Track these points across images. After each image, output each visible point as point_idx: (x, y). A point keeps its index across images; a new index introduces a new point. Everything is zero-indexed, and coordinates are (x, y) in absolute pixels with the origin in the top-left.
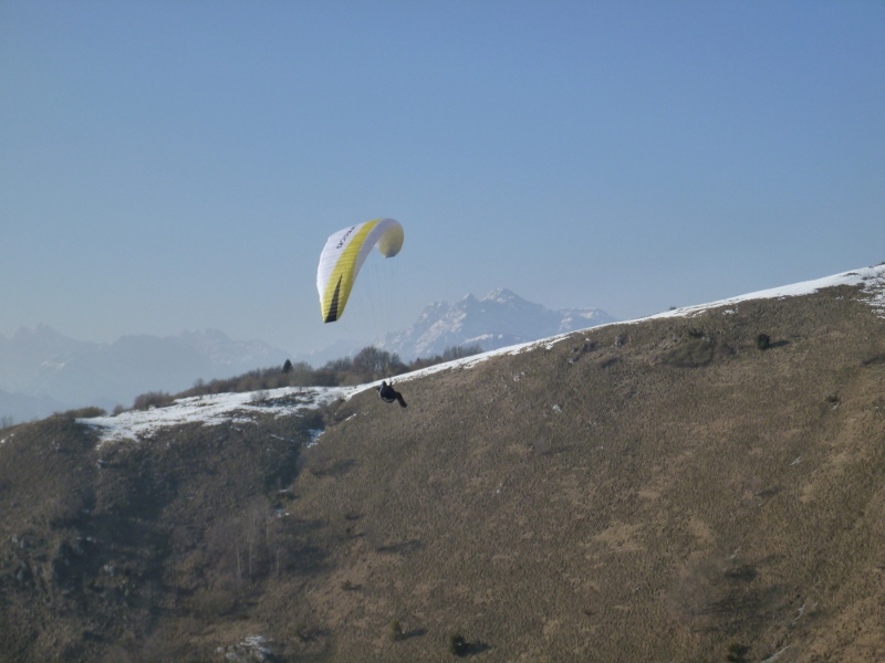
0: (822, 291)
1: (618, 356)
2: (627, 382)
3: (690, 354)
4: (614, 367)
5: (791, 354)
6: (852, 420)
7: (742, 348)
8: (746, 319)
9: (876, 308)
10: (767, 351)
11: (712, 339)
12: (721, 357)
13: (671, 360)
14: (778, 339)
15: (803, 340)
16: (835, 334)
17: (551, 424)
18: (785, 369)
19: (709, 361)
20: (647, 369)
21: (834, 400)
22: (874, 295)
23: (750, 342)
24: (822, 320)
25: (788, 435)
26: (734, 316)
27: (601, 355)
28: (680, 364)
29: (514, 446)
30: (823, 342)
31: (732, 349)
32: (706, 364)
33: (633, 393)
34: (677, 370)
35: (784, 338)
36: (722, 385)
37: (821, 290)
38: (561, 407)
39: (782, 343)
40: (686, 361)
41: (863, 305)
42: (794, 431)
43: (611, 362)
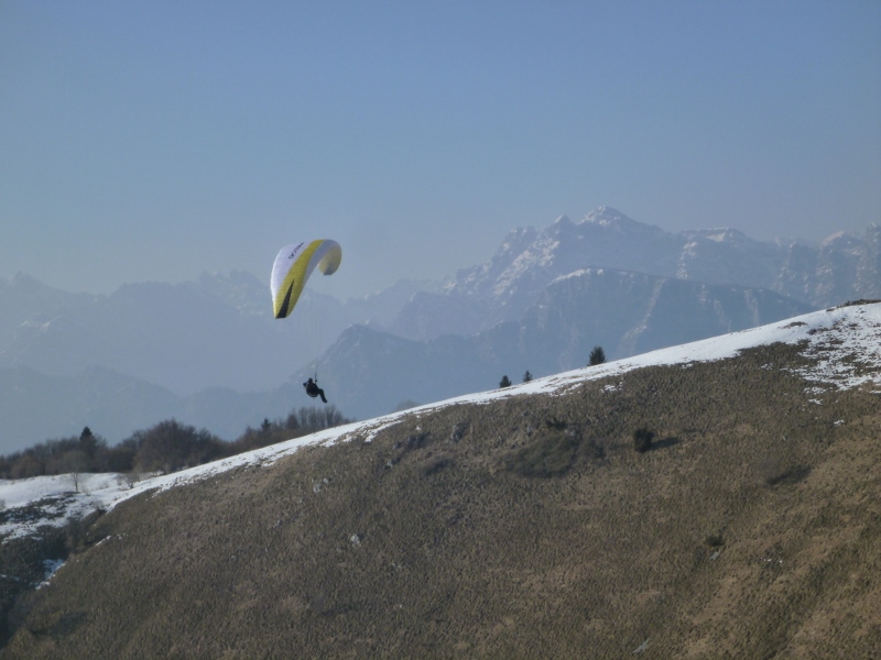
0: (747, 353)
1: (451, 456)
2: (455, 498)
3: (544, 455)
4: (441, 475)
5: (679, 461)
6: (731, 580)
7: (614, 447)
8: (629, 400)
9: (811, 384)
10: (646, 455)
11: (577, 432)
12: (585, 463)
13: (519, 465)
14: (665, 434)
15: (699, 437)
16: (745, 429)
17: (343, 565)
18: (664, 485)
19: (568, 468)
20: (485, 479)
21: (716, 543)
22: (815, 362)
23: (628, 439)
24: (732, 403)
25: (641, 599)
26: (615, 394)
27: (430, 454)
28: (528, 473)
29: (290, 598)
30: (725, 442)
31: (601, 450)
32: (562, 473)
33: (459, 516)
34: (524, 482)
35: (674, 434)
36: (577, 507)
37: (745, 352)
38: (361, 537)
39: (671, 442)
40: (537, 467)
41: (797, 378)
42: (653, 593)
43: (439, 466)
